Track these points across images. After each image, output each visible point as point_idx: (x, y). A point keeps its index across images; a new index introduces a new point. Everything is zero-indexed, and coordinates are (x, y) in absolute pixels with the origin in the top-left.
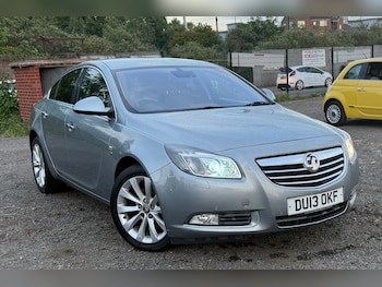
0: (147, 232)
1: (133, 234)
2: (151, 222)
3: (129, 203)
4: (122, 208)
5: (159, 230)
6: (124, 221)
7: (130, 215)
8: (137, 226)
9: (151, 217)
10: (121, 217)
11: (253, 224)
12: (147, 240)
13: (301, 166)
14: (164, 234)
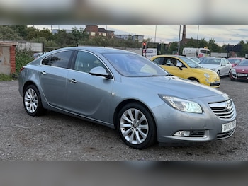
0: (135, 138)
1: (127, 138)
2: (137, 133)
3: (126, 122)
4: (123, 125)
5: (141, 138)
6: (123, 132)
7: (126, 128)
8: (130, 134)
9: (137, 130)
10: (122, 129)
11: (205, 136)
12: (134, 143)
13: (224, 108)
14: (143, 140)
